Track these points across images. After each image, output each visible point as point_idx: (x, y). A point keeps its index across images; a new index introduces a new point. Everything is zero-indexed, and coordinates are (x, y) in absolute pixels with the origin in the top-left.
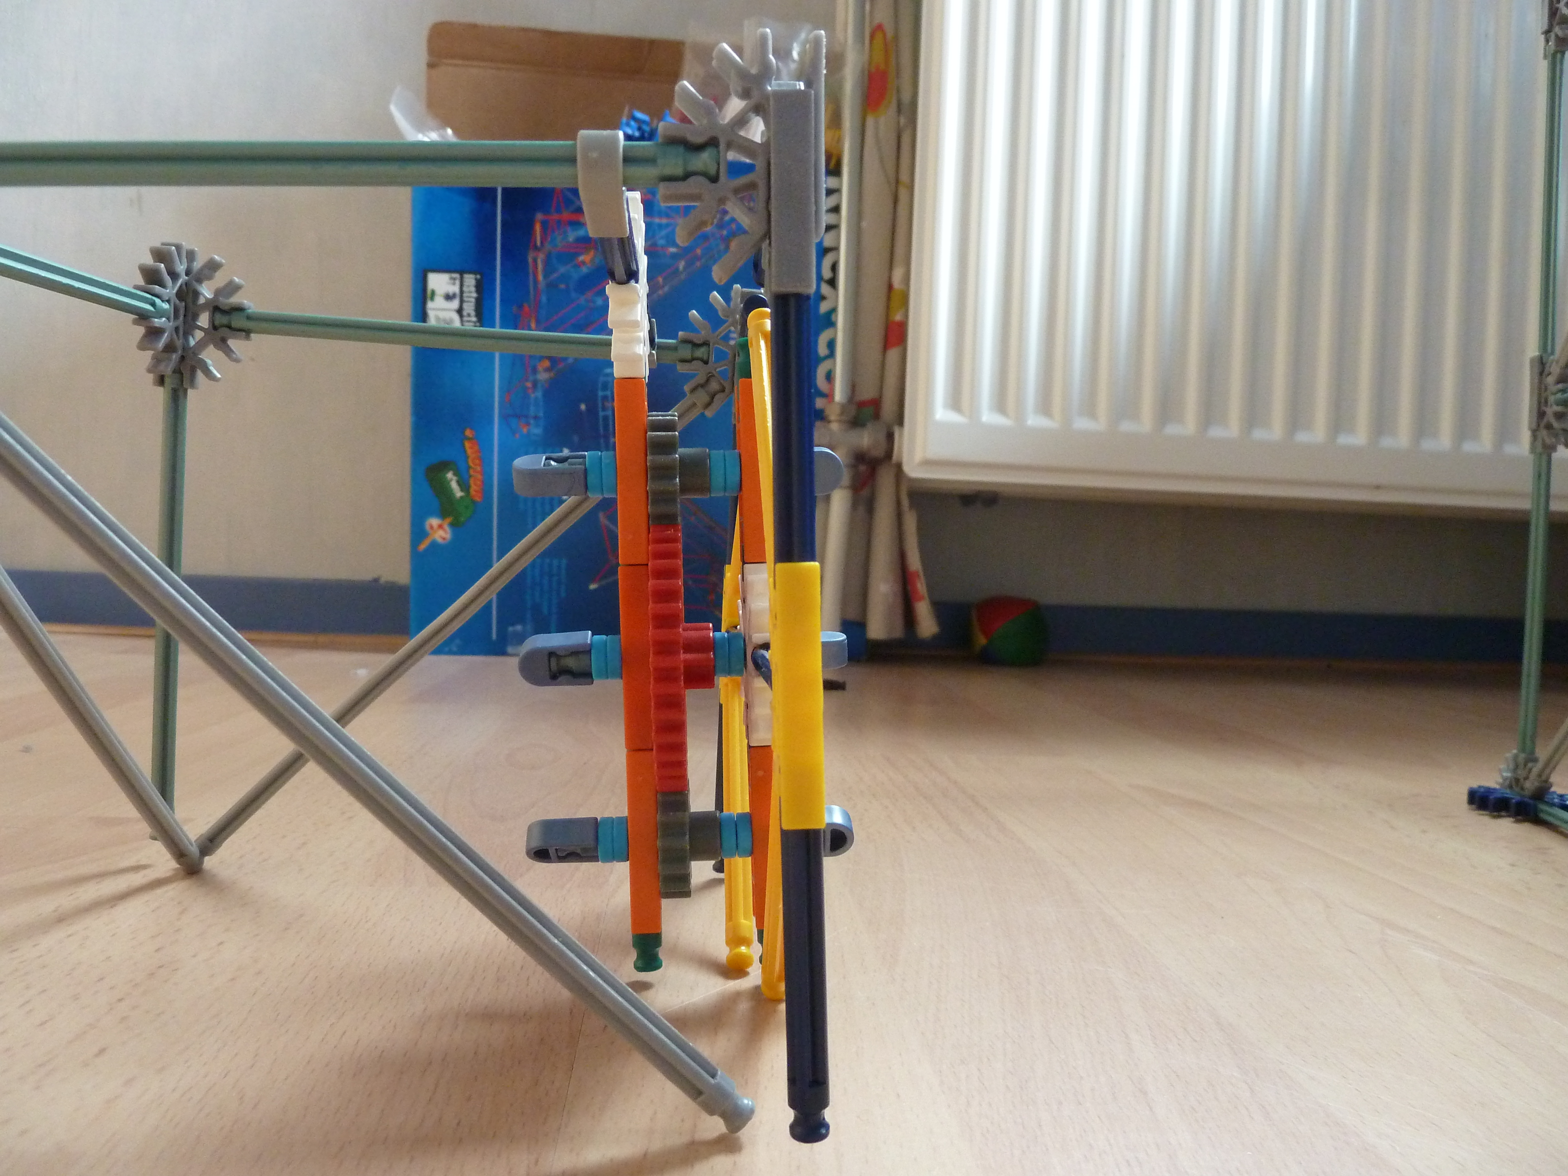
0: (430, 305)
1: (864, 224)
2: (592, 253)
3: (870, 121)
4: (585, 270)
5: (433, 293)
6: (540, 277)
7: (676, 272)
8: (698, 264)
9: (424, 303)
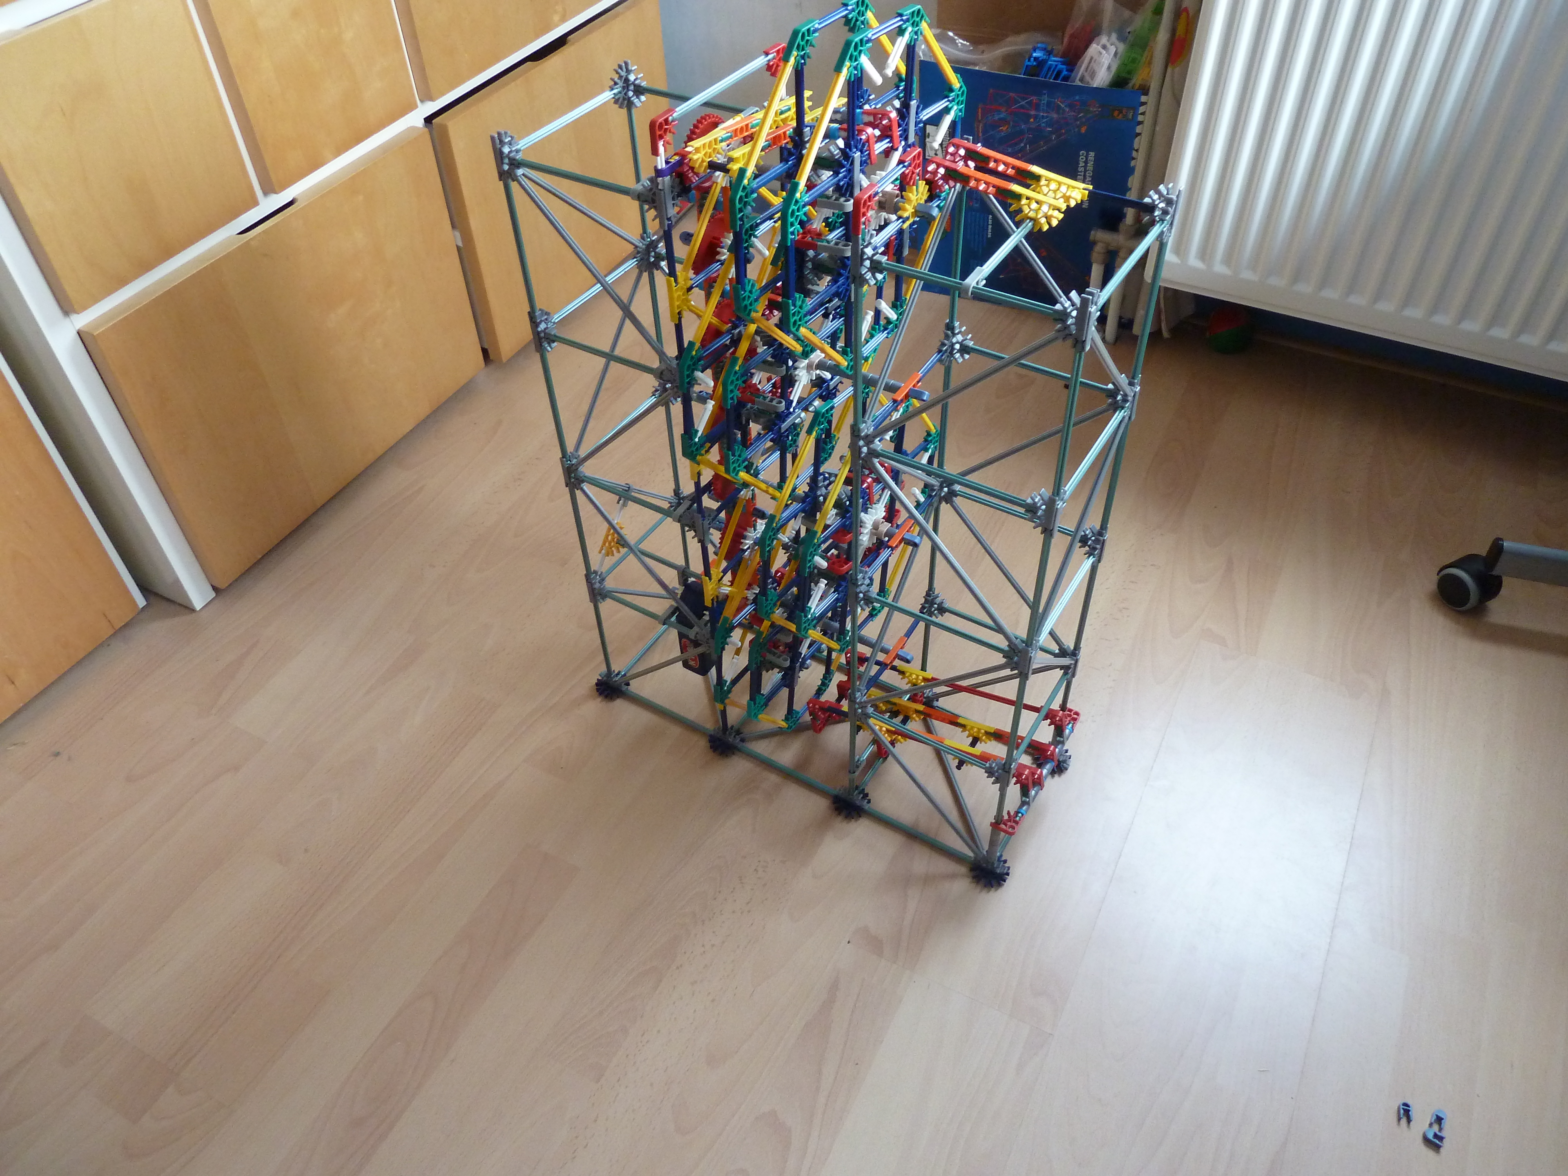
0: (927, 140)
1: (1157, 129)
2: (1007, 126)
3: (1169, 70)
4: (1003, 134)
5: (929, 134)
6: (980, 135)
7: (1051, 140)
8: (1063, 137)
9: (925, 140)
